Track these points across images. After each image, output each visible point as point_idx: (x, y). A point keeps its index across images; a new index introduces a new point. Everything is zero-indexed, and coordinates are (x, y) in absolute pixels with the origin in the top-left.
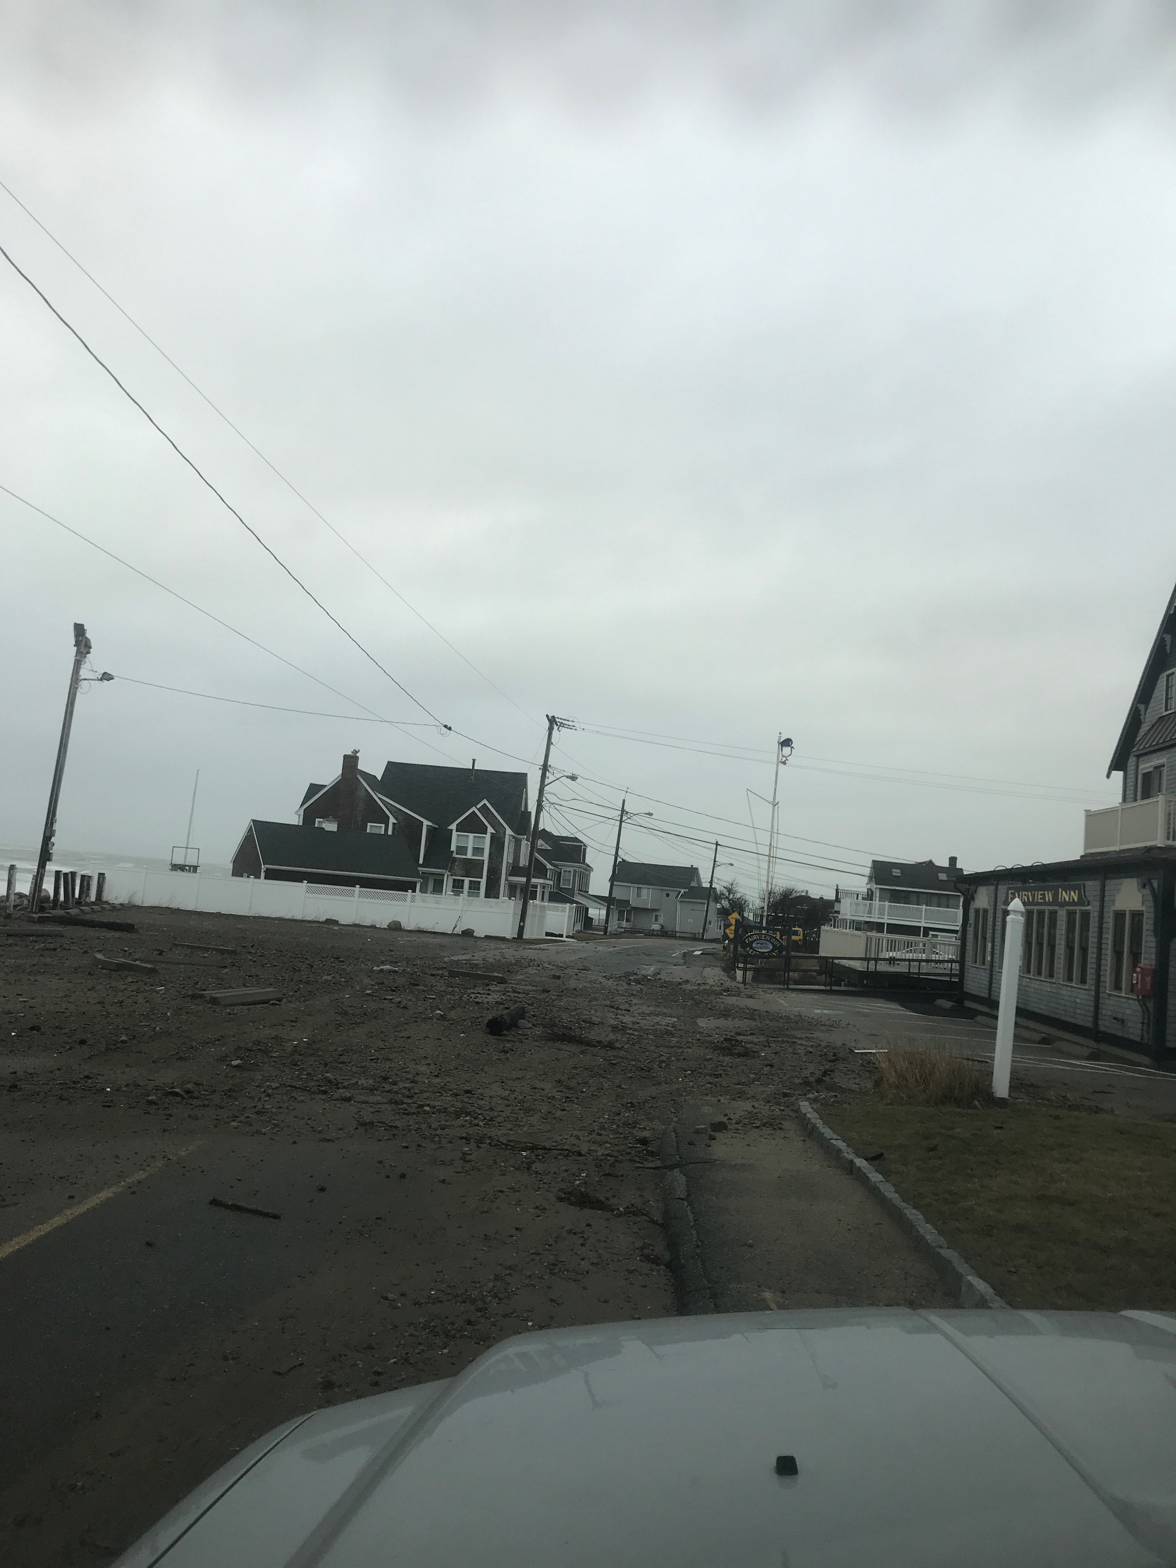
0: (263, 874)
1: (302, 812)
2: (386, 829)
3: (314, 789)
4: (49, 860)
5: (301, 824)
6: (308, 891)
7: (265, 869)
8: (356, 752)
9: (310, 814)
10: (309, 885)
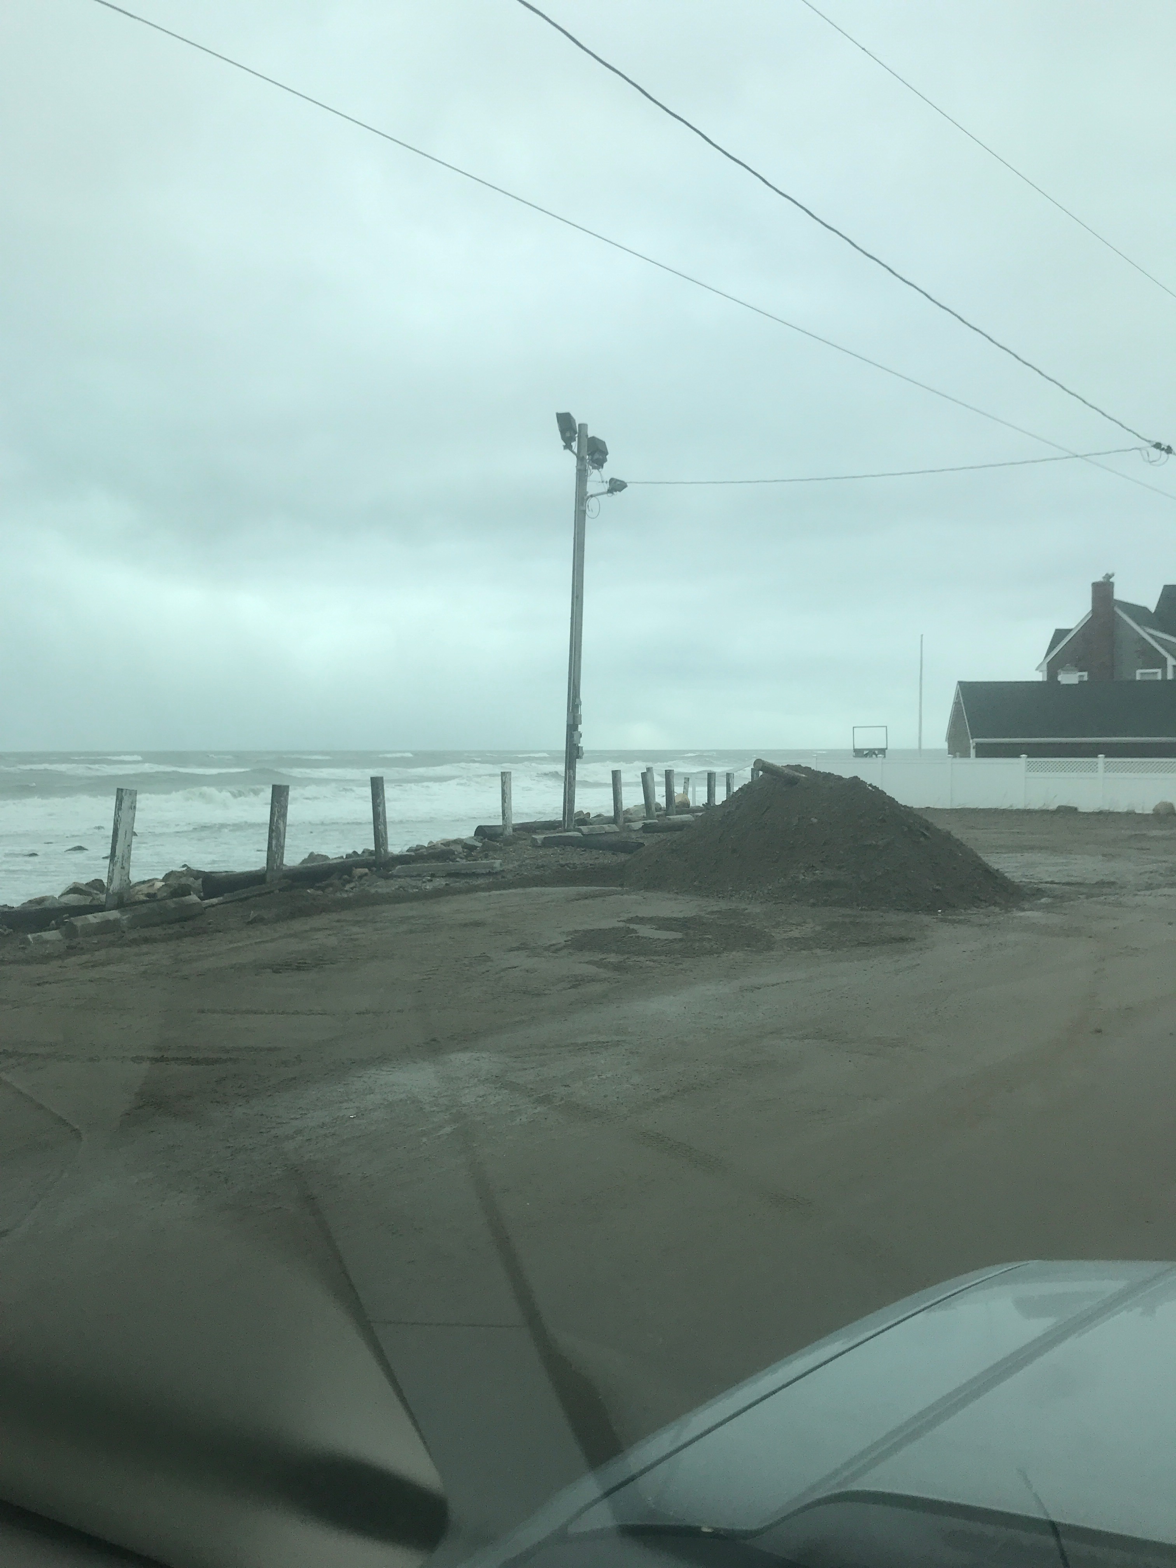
0: (973, 752)
1: (1045, 667)
2: (1165, 673)
3: (1060, 634)
4: (578, 757)
5: (1045, 679)
6: (1029, 768)
7: (974, 744)
8: (1109, 577)
9: (1053, 666)
10: (1030, 760)
